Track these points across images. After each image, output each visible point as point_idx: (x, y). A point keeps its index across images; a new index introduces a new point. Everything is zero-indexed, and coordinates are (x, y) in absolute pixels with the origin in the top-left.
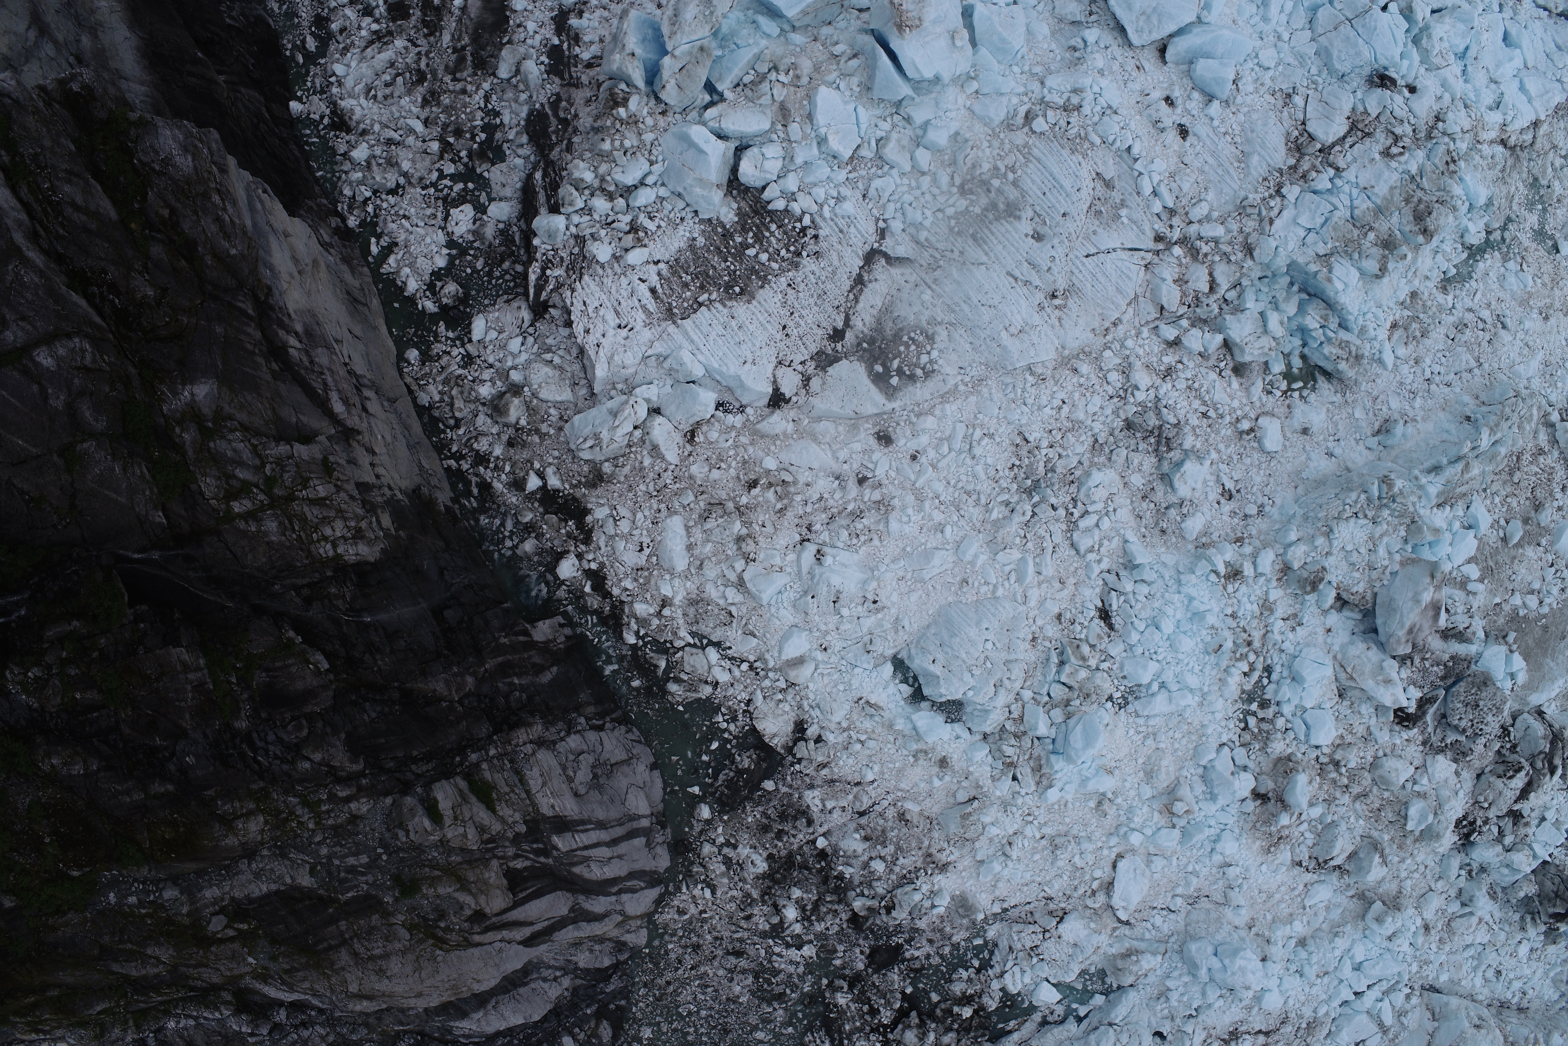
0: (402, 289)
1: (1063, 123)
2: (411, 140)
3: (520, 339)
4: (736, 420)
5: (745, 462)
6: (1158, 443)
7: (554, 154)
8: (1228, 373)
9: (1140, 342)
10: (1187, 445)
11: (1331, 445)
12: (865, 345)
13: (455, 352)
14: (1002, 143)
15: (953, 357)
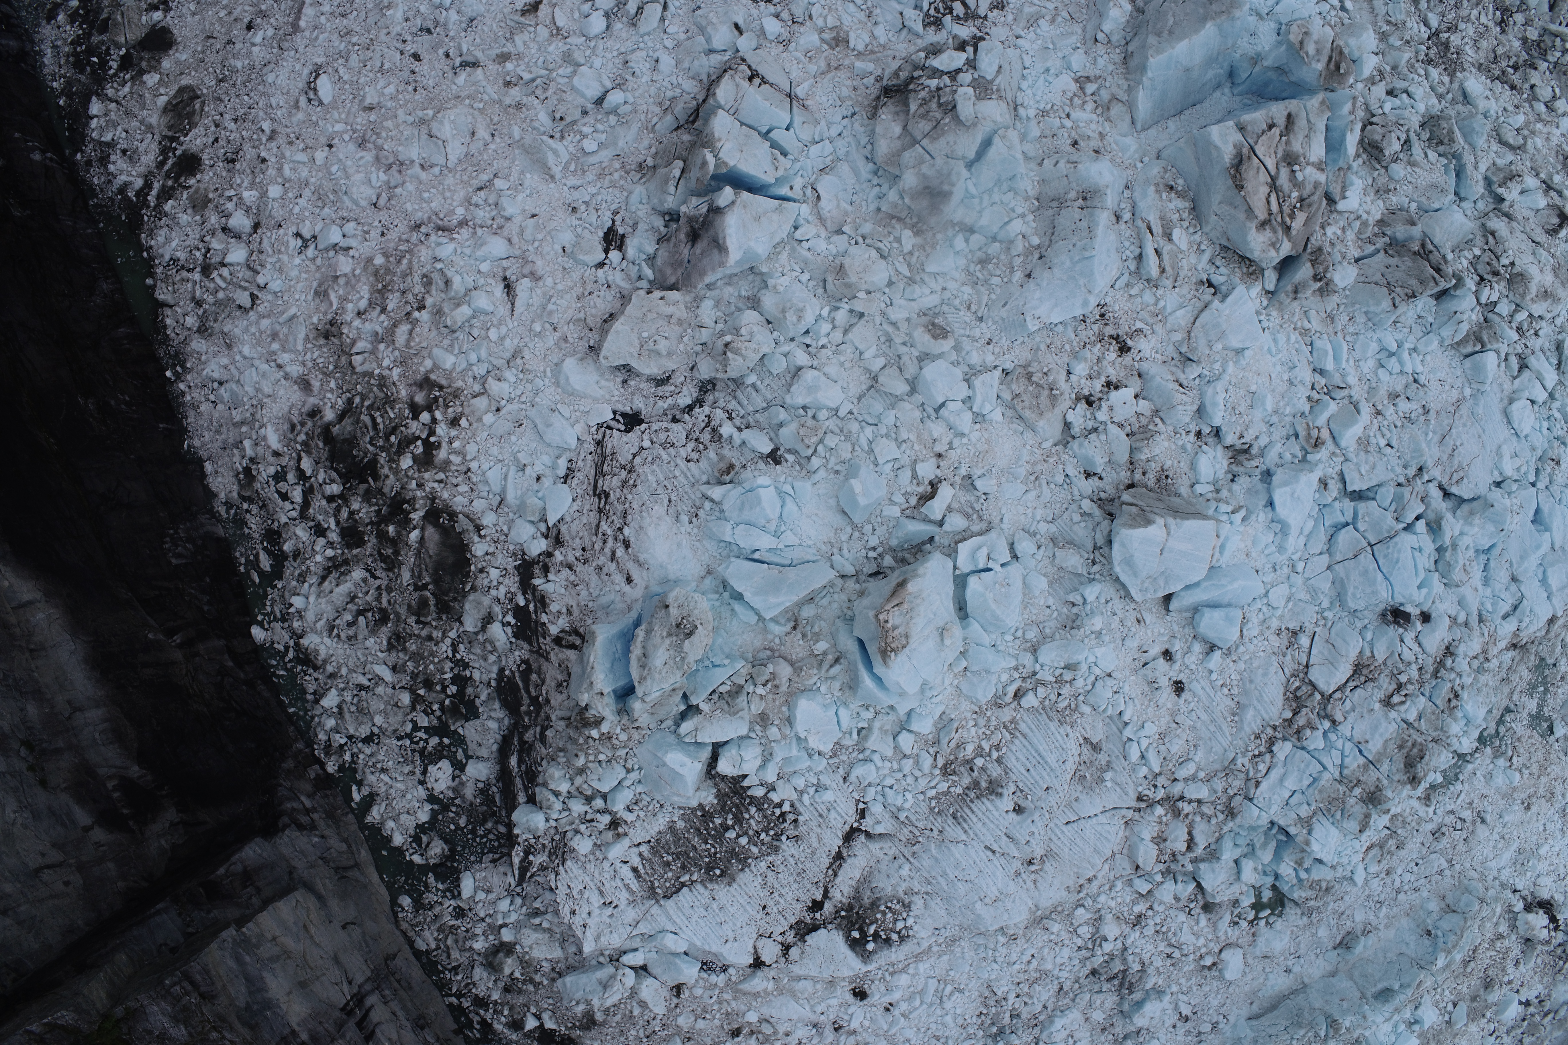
0: (389, 839)
1: (1053, 697)
2: (380, 690)
3: (508, 901)
4: (720, 979)
5: (728, 1014)
6: (1121, 985)
7: (529, 736)
8: (1198, 910)
9: (1113, 894)
10: (1149, 986)
11: (1290, 963)
12: (843, 913)
13: (447, 903)
14: (989, 720)
15: (929, 921)
